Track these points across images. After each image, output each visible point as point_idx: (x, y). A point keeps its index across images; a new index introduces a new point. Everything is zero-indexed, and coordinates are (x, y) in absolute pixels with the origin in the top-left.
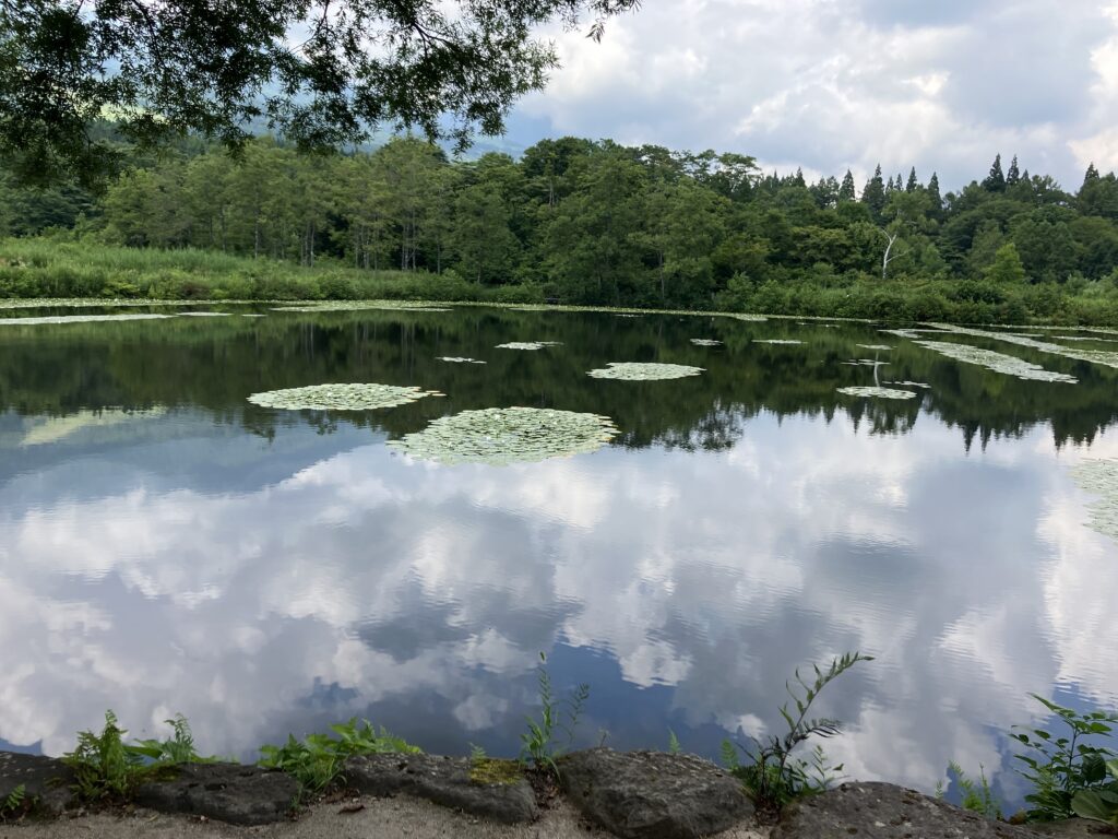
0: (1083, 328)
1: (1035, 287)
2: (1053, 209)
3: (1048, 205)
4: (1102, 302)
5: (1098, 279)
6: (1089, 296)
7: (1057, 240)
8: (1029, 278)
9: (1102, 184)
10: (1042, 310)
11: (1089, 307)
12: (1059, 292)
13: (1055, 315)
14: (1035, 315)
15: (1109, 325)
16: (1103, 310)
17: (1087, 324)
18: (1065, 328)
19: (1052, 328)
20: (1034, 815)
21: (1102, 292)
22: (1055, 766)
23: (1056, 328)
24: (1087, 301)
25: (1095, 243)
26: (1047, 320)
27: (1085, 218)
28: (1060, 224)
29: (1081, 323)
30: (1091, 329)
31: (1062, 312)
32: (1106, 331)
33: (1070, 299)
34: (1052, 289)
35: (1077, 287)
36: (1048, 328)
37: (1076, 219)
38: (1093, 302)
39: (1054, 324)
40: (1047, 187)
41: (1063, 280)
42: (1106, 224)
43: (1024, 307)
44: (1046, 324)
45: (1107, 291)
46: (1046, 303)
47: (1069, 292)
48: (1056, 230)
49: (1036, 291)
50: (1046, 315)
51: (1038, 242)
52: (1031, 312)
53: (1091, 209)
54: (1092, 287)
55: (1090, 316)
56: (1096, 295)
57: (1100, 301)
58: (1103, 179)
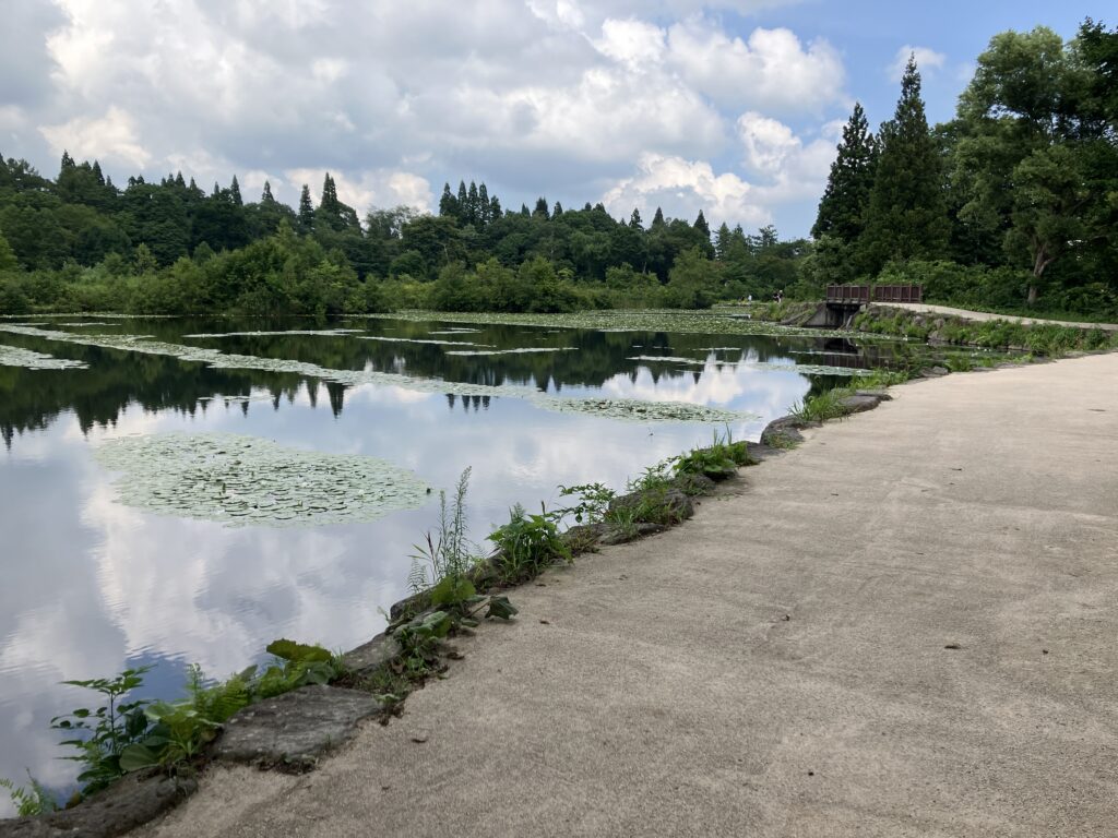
0: (87, 314)
1: (32, 274)
2: (35, 195)
3: (29, 190)
4: (101, 288)
5: (93, 266)
6: (87, 283)
7: (45, 226)
8: (23, 266)
9: (79, 173)
10: (43, 298)
11: (88, 293)
12: (57, 279)
13: (57, 302)
14: (36, 303)
15: (111, 310)
16: (102, 295)
17: (90, 310)
18: (69, 315)
19: (57, 315)
20: (89, 791)
21: (98, 278)
22: (99, 737)
23: (61, 315)
24: (85, 287)
25: (83, 230)
26: (50, 308)
27: (68, 205)
28: (45, 210)
29: (84, 309)
30: (95, 315)
31: (63, 299)
32: (109, 316)
33: (69, 286)
34: (49, 276)
35: (74, 274)
36: (52, 315)
37: (60, 206)
38: (92, 289)
39: (58, 311)
40: (25, 172)
41: (59, 267)
42: (90, 213)
43: (24, 296)
44: (49, 312)
45: (103, 277)
46: (45, 291)
47: (67, 279)
48: (41, 216)
49: (33, 278)
50: (48, 303)
51: (26, 228)
52: (32, 300)
53: (73, 197)
54: (88, 273)
55: (92, 302)
56: (93, 281)
57: (98, 287)
58: (79, 168)
